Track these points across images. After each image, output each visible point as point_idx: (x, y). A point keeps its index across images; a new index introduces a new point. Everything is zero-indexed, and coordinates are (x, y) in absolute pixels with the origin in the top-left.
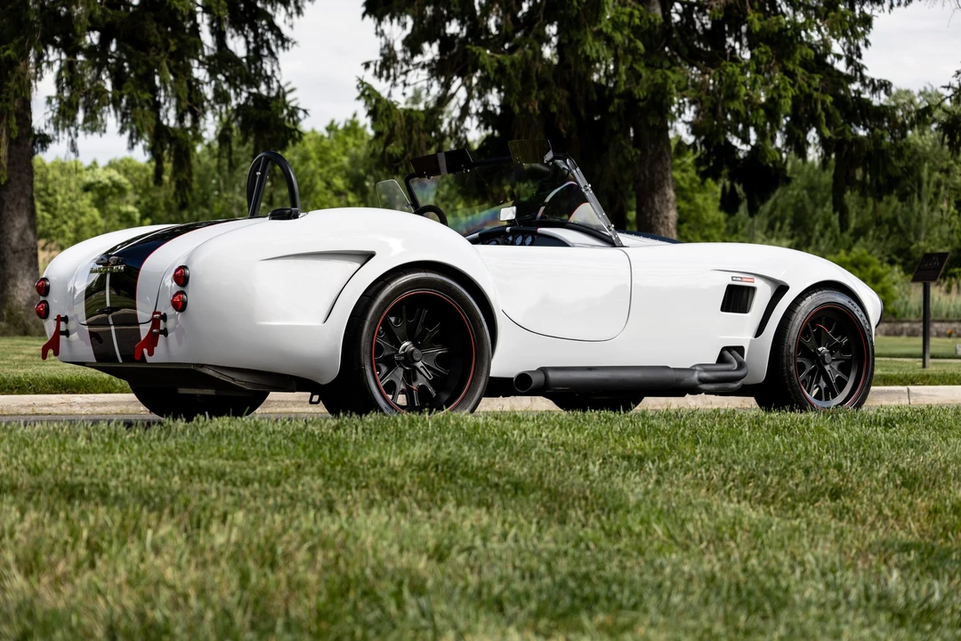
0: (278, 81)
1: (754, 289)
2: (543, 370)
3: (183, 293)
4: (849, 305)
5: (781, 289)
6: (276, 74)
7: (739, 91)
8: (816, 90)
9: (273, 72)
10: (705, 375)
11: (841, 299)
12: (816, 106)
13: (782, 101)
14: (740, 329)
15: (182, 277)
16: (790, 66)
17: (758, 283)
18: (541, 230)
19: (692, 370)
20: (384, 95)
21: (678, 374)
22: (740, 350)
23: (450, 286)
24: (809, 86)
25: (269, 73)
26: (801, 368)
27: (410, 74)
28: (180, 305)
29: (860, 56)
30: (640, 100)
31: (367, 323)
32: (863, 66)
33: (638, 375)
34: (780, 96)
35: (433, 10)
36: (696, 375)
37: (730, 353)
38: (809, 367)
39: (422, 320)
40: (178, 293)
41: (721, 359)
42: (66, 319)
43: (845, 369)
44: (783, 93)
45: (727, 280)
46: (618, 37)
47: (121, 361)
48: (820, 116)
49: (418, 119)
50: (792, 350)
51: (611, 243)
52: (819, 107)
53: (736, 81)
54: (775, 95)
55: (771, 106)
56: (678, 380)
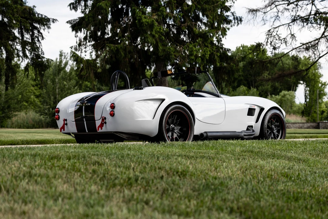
0: (41, 49)
1: (255, 109)
2: (206, 132)
3: (113, 111)
4: (280, 114)
5: (262, 109)
6: (41, 47)
7: (194, 53)
8: (215, 51)
9: (40, 46)
10: (245, 134)
11: (278, 112)
12: (215, 56)
13: (206, 56)
14: (251, 121)
15: (113, 107)
16: (207, 44)
17: (256, 107)
18: (195, 93)
19: (241, 132)
20: (79, 55)
21: (238, 134)
22: (252, 126)
23: (184, 109)
24: (213, 50)
25: (38, 46)
26: (268, 131)
27: (87, 48)
28: (112, 115)
29: (221, 41)
30: (161, 56)
31: (164, 119)
32: (223, 44)
33: (229, 134)
34: (205, 54)
35: (94, 28)
36: (243, 134)
37: (250, 128)
38: (269, 132)
39: (176, 118)
40: (111, 111)
41: (247, 129)
42: (66, 120)
43: (278, 132)
44: (206, 53)
45: (248, 107)
46: (157, 36)
47: (87, 132)
48: (216, 59)
49: (91, 62)
50: (266, 127)
51: (218, 96)
52: (216, 56)
53: (193, 50)
54: (204, 54)
55: (203, 57)
56: (239, 135)
